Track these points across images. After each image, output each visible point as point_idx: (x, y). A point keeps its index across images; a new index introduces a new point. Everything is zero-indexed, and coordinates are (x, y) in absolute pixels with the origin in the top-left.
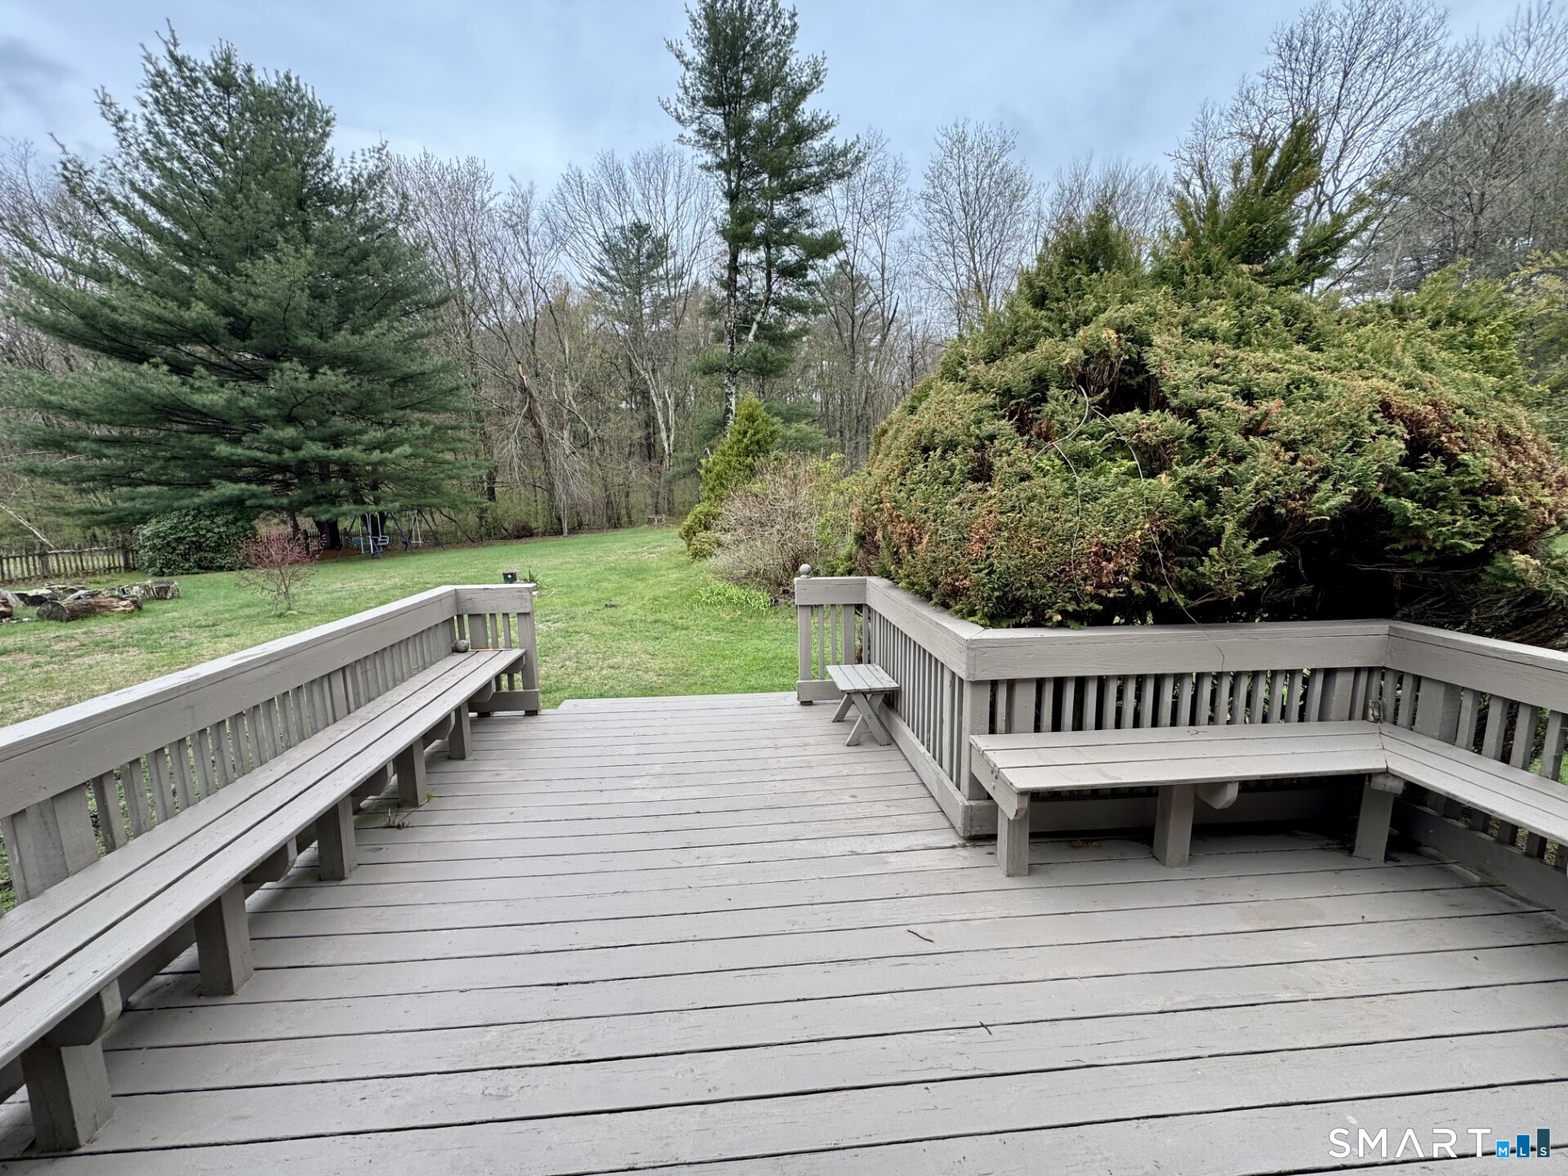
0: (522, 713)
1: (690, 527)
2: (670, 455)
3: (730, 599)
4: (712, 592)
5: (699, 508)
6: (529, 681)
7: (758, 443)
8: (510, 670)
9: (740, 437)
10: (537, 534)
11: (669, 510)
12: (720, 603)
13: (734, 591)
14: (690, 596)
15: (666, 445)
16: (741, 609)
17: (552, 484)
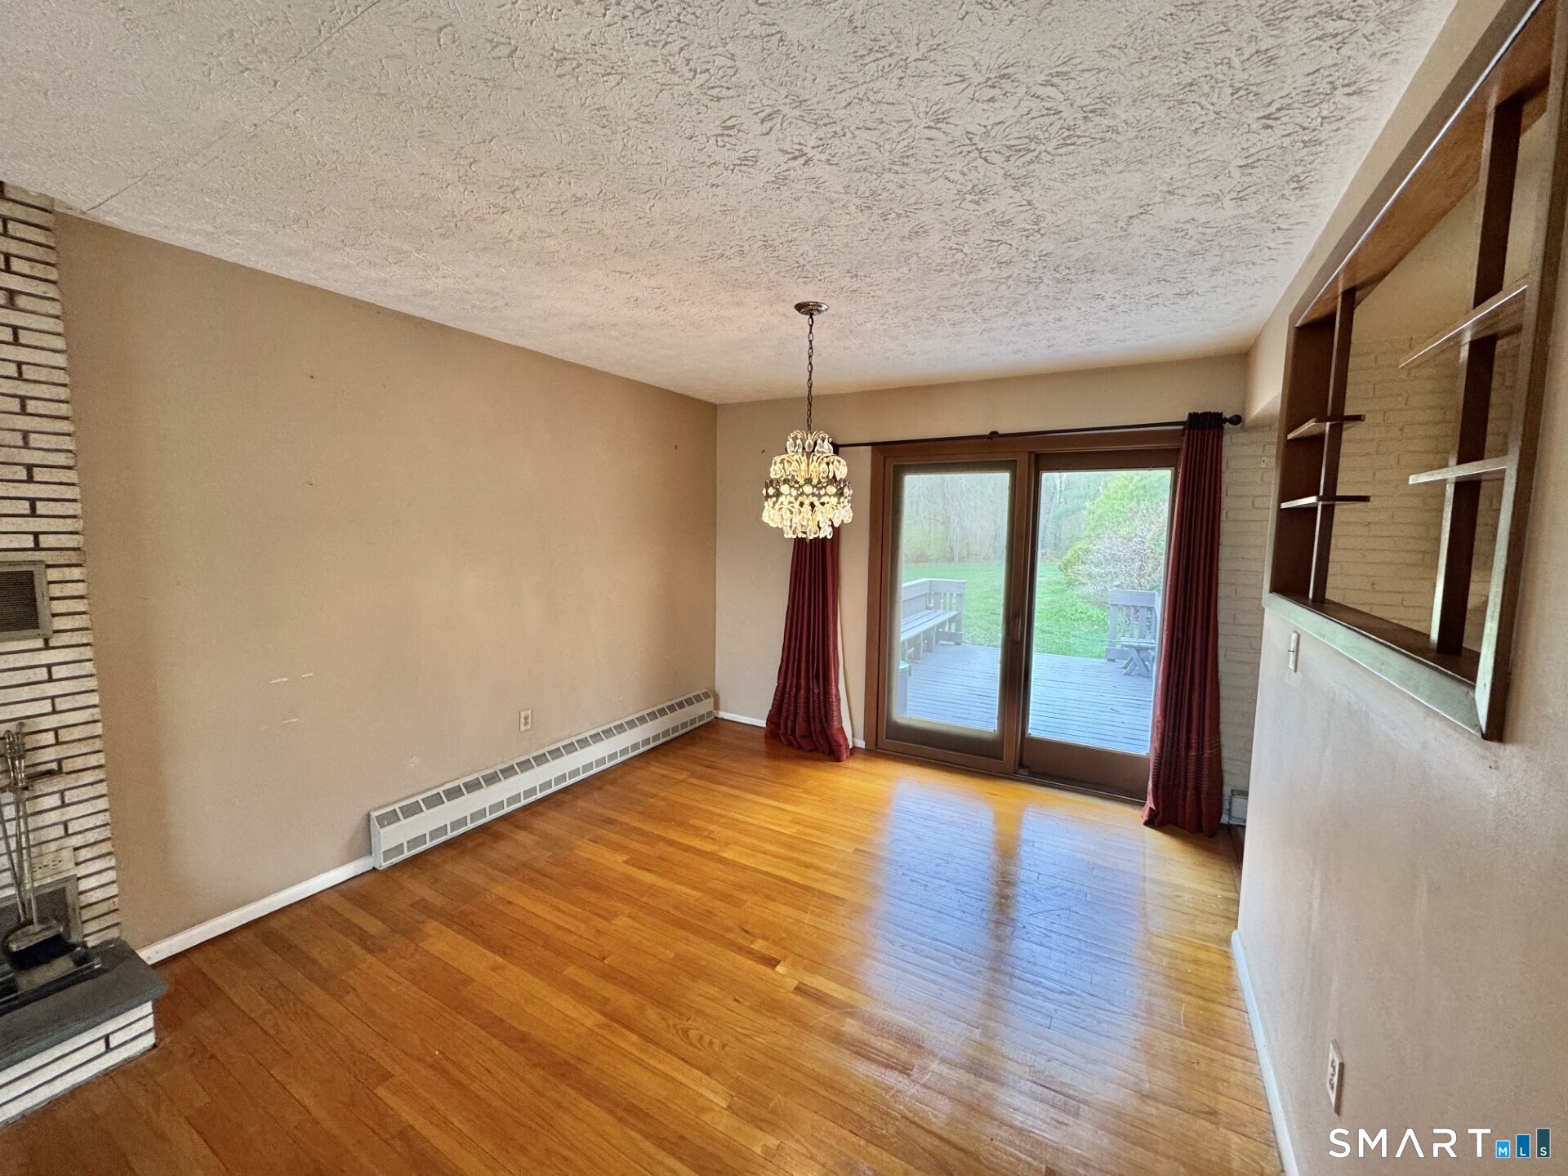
0: (953, 643)
1: (1069, 561)
2: (1061, 491)
3: (1090, 617)
4: (1076, 610)
5: (1080, 545)
6: (958, 627)
7: (1144, 487)
8: (951, 620)
9: (1126, 483)
10: (931, 560)
11: (1055, 544)
12: (1082, 619)
13: (1095, 612)
14: (1058, 612)
15: (1058, 484)
16: (1098, 625)
17: (948, 518)
